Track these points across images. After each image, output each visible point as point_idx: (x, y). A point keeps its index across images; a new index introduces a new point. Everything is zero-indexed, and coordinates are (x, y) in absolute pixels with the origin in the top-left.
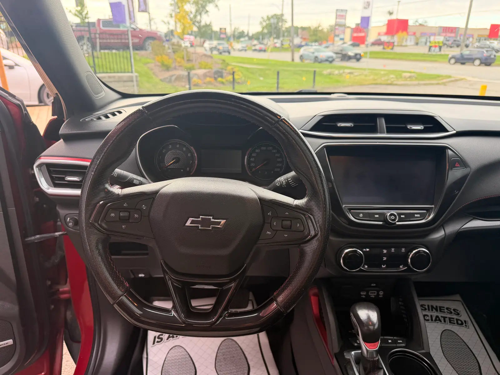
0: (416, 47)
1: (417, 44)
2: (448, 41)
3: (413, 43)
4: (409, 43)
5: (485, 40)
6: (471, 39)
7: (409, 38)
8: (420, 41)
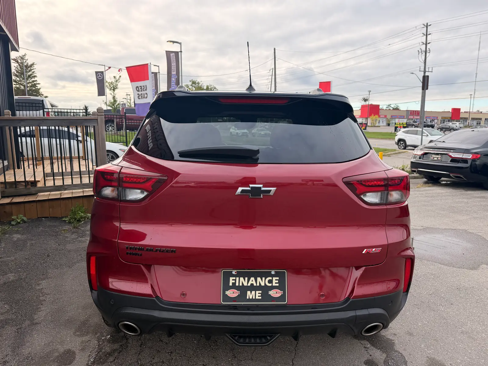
0: (388, 127)
1: (389, 125)
2: (416, 122)
3: (385, 124)
4: (381, 124)
5: (449, 121)
6: (436, 121)
7: (381, 120)
8: (391, 122)
